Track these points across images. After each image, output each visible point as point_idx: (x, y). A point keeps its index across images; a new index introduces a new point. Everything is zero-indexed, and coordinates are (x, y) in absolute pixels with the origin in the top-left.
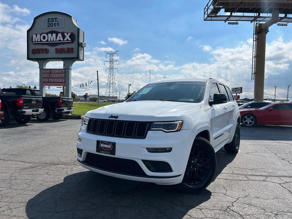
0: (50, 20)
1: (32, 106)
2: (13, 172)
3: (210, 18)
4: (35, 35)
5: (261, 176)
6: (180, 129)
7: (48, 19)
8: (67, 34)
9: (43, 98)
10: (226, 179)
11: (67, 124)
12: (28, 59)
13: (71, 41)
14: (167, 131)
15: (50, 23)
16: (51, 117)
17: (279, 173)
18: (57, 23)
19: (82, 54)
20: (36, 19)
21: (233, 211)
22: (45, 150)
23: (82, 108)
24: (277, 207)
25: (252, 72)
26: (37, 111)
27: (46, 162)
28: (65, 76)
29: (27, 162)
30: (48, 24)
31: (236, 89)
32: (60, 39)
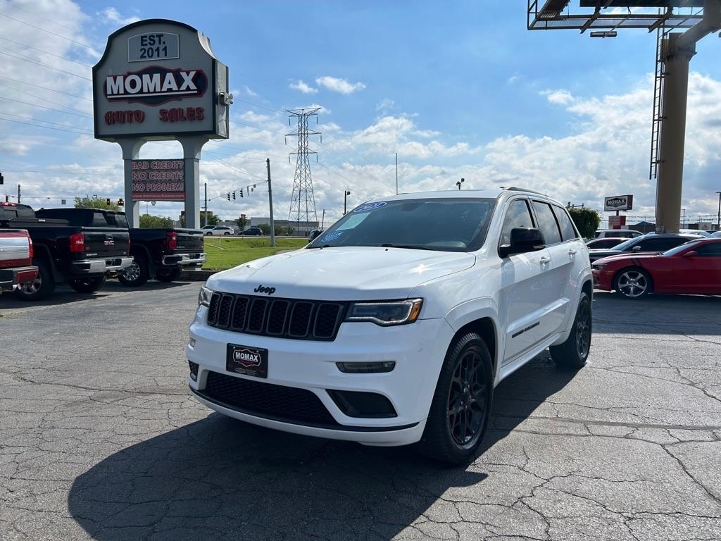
0: (146, 40)
1: (107, 251)
2: (48, 410)
3: (542, 24)
4: (112, 77)
5: (624, 424)
6: (416, 319)
7: (142, 37)
8: (188, 73)
9: (132, 231)
10: (536, 433)
11: (188, 293)
12: (98, 136)
13: (196, 92)
14: (385, 322)
15: (147, 48)
16: (151, 276)
17: (671, 419)
18: (162, 46)
19: (225, 122)
20: (112, 38)
21: (530, 508)
22: (127, 358)
23: (233, 251)
24: (637, 500)
25: (652, 158)
26: (118, 262)
27: (126, 388)
28: (184, 177)
29: (83, 388)
30: (141, 50)
31: (616, 199)
32: (170, 86)
